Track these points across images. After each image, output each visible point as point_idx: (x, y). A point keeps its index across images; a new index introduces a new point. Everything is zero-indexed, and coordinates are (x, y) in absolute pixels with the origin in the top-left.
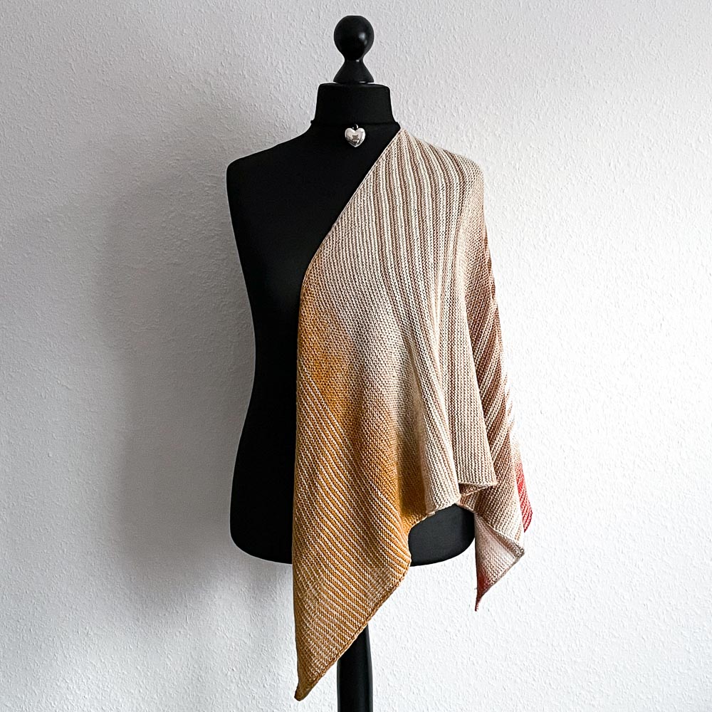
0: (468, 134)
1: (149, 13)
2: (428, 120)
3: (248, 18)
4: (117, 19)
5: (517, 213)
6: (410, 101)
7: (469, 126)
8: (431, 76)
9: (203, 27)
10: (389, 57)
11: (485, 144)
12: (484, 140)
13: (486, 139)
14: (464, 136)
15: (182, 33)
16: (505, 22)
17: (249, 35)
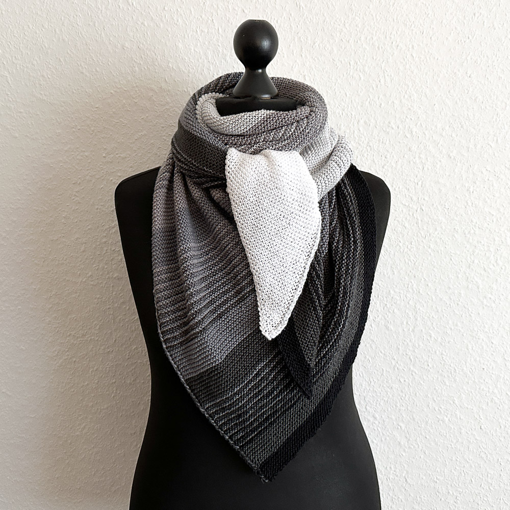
0: (421, 156)
1: (89, 24)
2: (379, 141)
3: (193, 31)
4: (55, 31)
5: (468, 236)
6: (362, 122)
7: (423, 148)
8: (385, 95)
9: (146, 42)
10: (342, 76)
11: (438, 166)
12: (439, 162)
13: (440, 161)
14: (417, 158)
15: (123, 47)
16: (467, 41)
17: (195, 50)
